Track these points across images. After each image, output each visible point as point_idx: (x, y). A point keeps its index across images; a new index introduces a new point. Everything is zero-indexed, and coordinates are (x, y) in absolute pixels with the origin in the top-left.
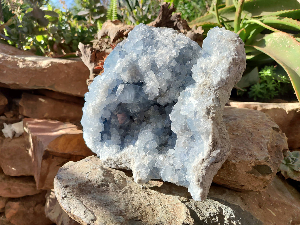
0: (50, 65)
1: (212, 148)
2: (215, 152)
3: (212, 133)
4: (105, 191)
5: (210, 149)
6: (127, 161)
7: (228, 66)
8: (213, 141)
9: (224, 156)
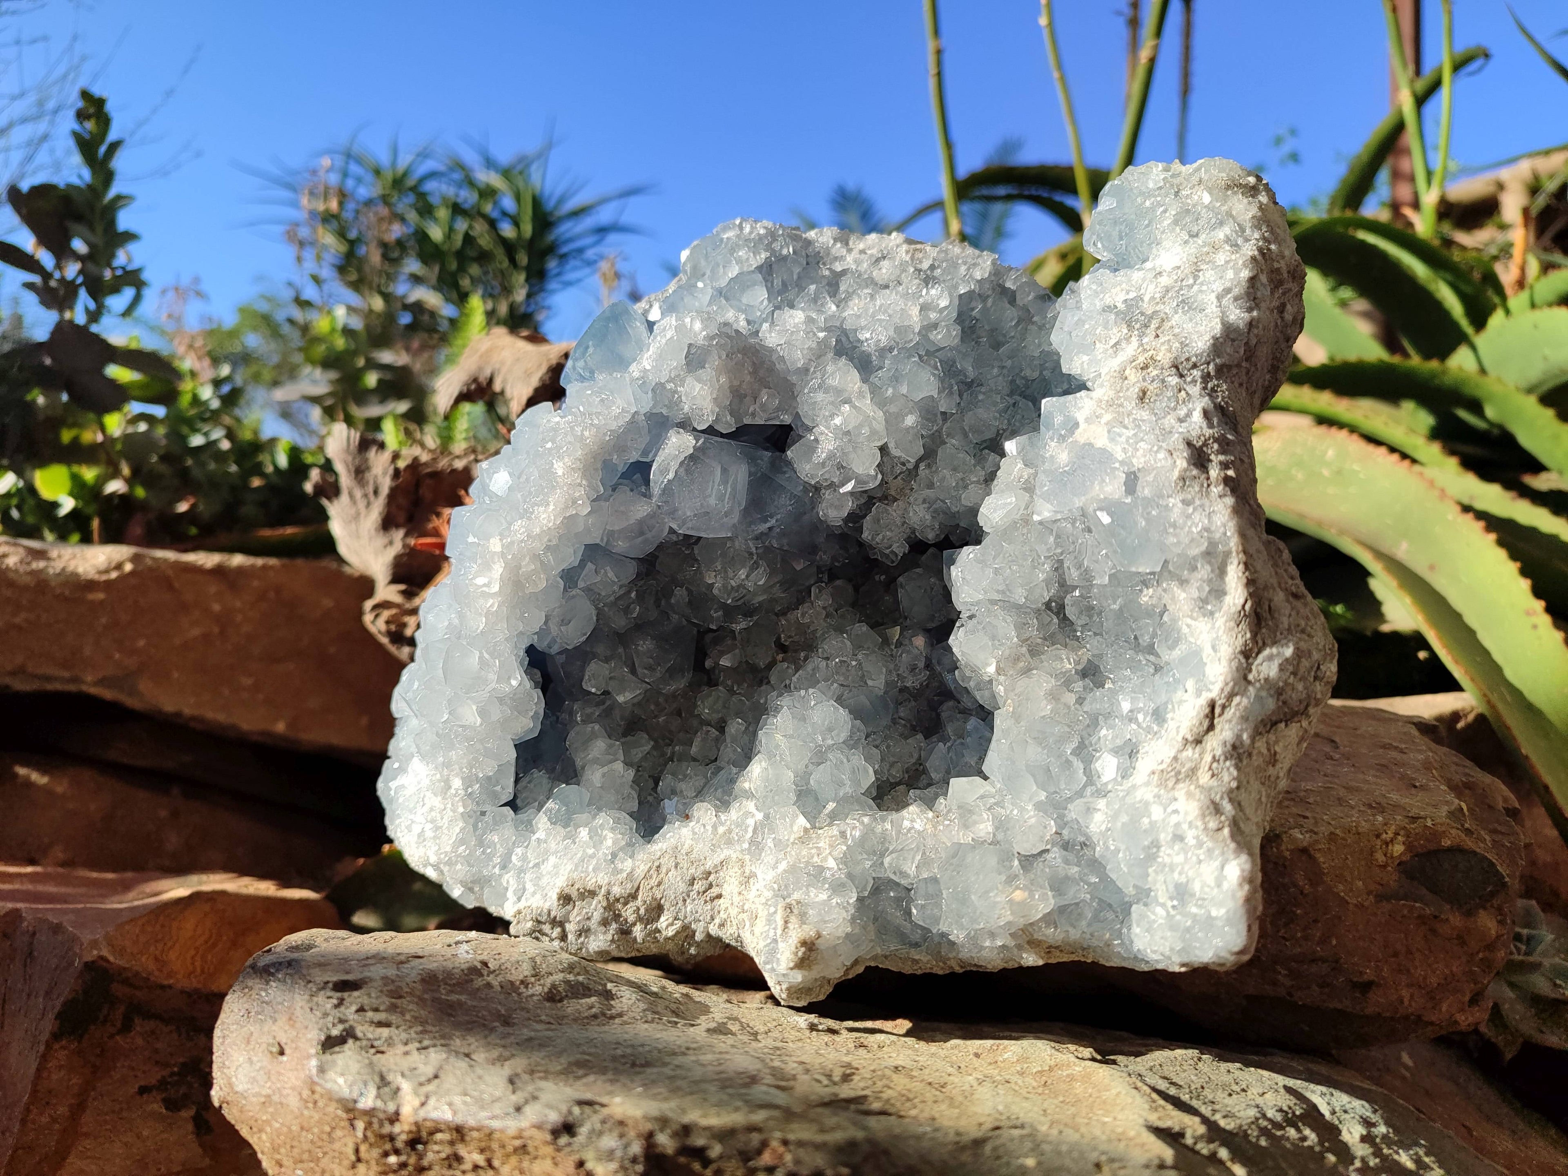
0: (128, 567)
1: (1248, 635)
2: (1270, 658)
3: (1241, 555)
4: (595, 1016)
5: (1240, 641)
6: (698, 886)
7: (1246, 274)
8: (1251, 595)
9: (1317, 683)
